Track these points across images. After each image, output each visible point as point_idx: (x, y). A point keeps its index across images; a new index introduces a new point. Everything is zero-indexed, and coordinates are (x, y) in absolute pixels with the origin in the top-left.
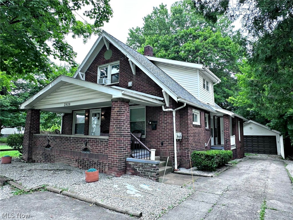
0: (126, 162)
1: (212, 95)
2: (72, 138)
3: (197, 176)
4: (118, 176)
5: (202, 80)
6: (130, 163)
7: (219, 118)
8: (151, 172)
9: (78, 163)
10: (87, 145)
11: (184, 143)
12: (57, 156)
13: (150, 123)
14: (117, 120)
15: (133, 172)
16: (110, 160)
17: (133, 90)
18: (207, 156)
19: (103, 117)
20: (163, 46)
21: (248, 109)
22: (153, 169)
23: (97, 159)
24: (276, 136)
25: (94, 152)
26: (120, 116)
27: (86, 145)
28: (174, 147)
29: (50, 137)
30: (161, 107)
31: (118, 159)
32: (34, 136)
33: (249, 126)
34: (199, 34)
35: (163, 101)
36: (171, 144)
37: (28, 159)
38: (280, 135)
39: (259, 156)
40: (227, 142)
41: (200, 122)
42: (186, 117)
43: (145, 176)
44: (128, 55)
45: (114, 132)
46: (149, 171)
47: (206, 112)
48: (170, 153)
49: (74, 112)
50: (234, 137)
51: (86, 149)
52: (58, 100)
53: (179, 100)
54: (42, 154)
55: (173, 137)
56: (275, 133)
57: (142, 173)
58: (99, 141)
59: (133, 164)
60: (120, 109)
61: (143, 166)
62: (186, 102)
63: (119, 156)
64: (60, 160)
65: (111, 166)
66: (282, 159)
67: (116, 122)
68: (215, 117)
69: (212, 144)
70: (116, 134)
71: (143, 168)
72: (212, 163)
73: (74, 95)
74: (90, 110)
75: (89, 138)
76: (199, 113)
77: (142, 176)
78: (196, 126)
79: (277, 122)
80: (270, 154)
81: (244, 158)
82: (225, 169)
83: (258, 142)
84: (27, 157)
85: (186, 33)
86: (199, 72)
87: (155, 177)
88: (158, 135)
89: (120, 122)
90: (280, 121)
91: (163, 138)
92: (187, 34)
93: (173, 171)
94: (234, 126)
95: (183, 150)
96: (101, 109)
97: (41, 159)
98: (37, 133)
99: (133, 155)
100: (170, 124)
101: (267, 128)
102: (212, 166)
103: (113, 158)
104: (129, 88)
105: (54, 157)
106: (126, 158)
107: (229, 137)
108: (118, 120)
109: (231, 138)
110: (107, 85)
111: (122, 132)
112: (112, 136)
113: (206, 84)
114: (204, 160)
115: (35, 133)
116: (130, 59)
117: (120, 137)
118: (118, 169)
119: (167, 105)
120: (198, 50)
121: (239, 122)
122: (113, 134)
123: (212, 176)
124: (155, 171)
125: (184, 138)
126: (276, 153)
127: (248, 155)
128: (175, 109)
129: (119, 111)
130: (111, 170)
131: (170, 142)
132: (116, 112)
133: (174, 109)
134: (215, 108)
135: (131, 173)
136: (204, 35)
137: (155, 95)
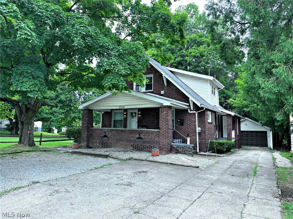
0: (171, 145)
1: (217, 98)
2: (127, 131)
3: (214, 156)
4: (167, 154)
5: (211, 87)
6: (174, 146)
7: (222, 116)
8: (189, 151)
9: (134, 147)
10: (141, 135)
11: (202, 135)
12: (113, 143)
13: (179, 121)
14: (165, 119)
15: (177, 151)
16: (161, 144)
17: (165, 97)
18: (220, 143)
19: (139, 115)
20: (170, 50)
21: (245, 109)
22: (190, 149)
23: (149, 144)
24: (267, 131)
25: (147, 140)
26: (168, 116)
27: (139, 135)
28: (196, 137)
29: (106, 130)
30: (187, 110)
31: (167, 143)
32: (90, 129)
33: (245, 123)
34: (203, 41)
35: (189, 106)
36: (195, 135)
37: (87, 146)
38: (270, 130)
39: (253, 147)
40: (229, 135)
41: (212, 120)
42: (204, 117)
43: (185, 153)
44: (162, 72)
45: (163, 127)
46: (187, 151)
47: (215, 112)
48: (194, 141)
49: (113, 111)
50: (234, 132)
51: (140, 138)
52: (113, 103)
53: (202, 106)
54: (100, 142)
55: (196, 130)
56: (266, 129)
57: (182, 152)
58: (150, 133)
59: (176, 146)
60: (167, 113)
61: (183, 148)
62: (205, 107)
63: (167, 142)
64: (117, 146)
65: (162, 148)
66: (271, 149)
67: (164, 120)
68: (219, 116)
69: (217, 137)
70: (165, 128)
71: (183, 149)
72: (223, 148)
73: (128, 101)
74: (128, 110)
75: (142, 131)
76: (211, 113)
77: (183, 154)
78: (209, 123)
79: (267, 120)
80: (261, 147)
81: (241, 148)
82: (230, 153)
83: (252, 136)
84: (86, 144)
85: (191, 38)
86: (210, 82)
87: (192, 154)
88: (185, 129)
89: (167, 120)
90: (269, 119)
91: (188, 131)
92: (192, 40)
93: (196, 153)
94: (234, 123)
95: (201, 140)
96: (137, 109)
97: (99, 146)
98: (92, 127)
99: (174, 141)
100: (194, 122)
101: (260, 124)
102: (223, 150)
103: (163, 143)
104: (162, 95)
105: (111, 144)
106: (171, 143)
107: (231, 131)
108: (167, 119)
109: (232, 132)
110: (143, 92)
111: (169, 127)
112: (162, 129)
113: (213, 90)
114: (218, 146)
115: (90, 127)
116: (164, 75)
117: (168, 130)
118: (167, 150)
119: (192, 109)
120: (202, 56)
121: (237, 119)
122: (163, 128)
123: (224, 156)
124: (192, 150)
125: (202, 131)
126: (266, 145)
127: (243, 147)
128: (198, 112)
129: (167, 114)
130: (162, 151)
131: (194, 134)
132: (164, 114)
133: (196, 111)
134: (220, 110)
135: (175, 152)
136: (207, 41)
137: (183, 102)
